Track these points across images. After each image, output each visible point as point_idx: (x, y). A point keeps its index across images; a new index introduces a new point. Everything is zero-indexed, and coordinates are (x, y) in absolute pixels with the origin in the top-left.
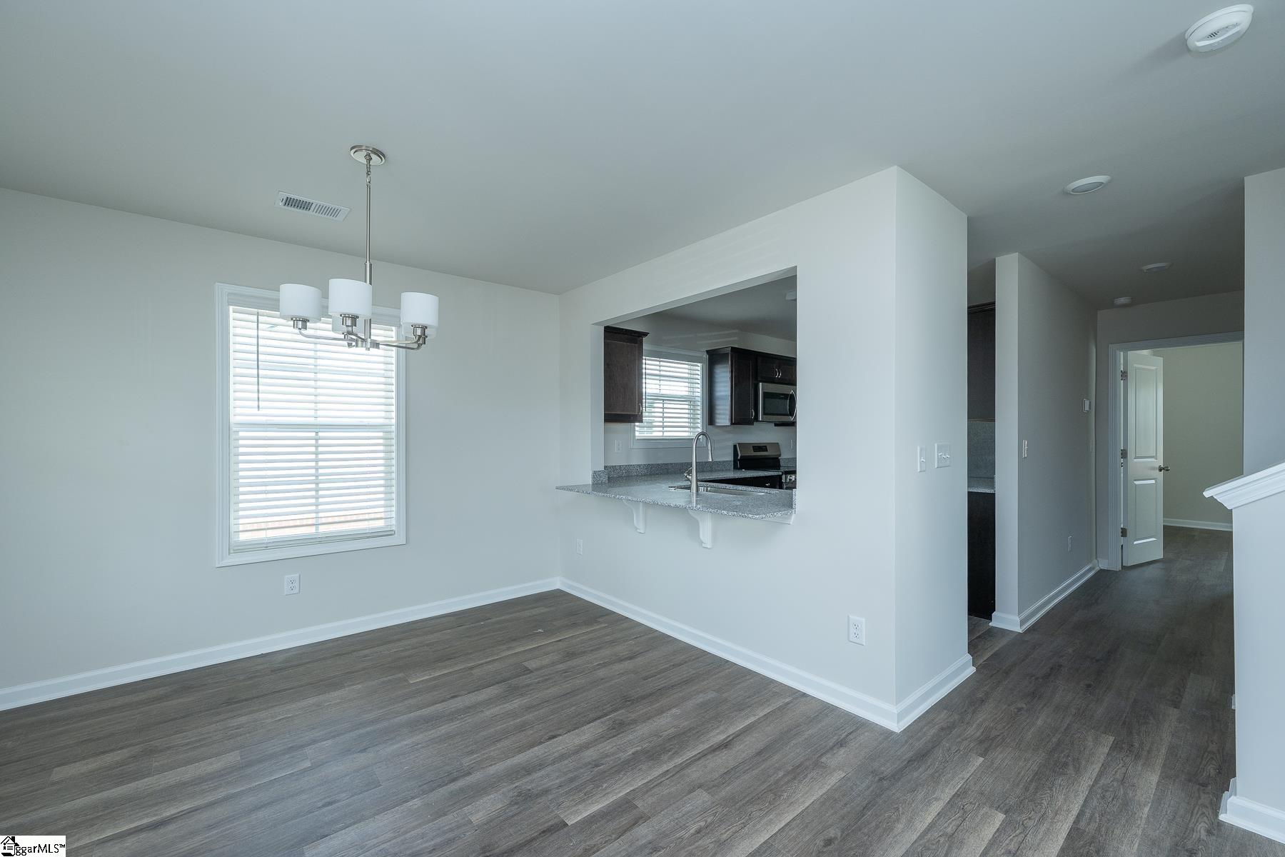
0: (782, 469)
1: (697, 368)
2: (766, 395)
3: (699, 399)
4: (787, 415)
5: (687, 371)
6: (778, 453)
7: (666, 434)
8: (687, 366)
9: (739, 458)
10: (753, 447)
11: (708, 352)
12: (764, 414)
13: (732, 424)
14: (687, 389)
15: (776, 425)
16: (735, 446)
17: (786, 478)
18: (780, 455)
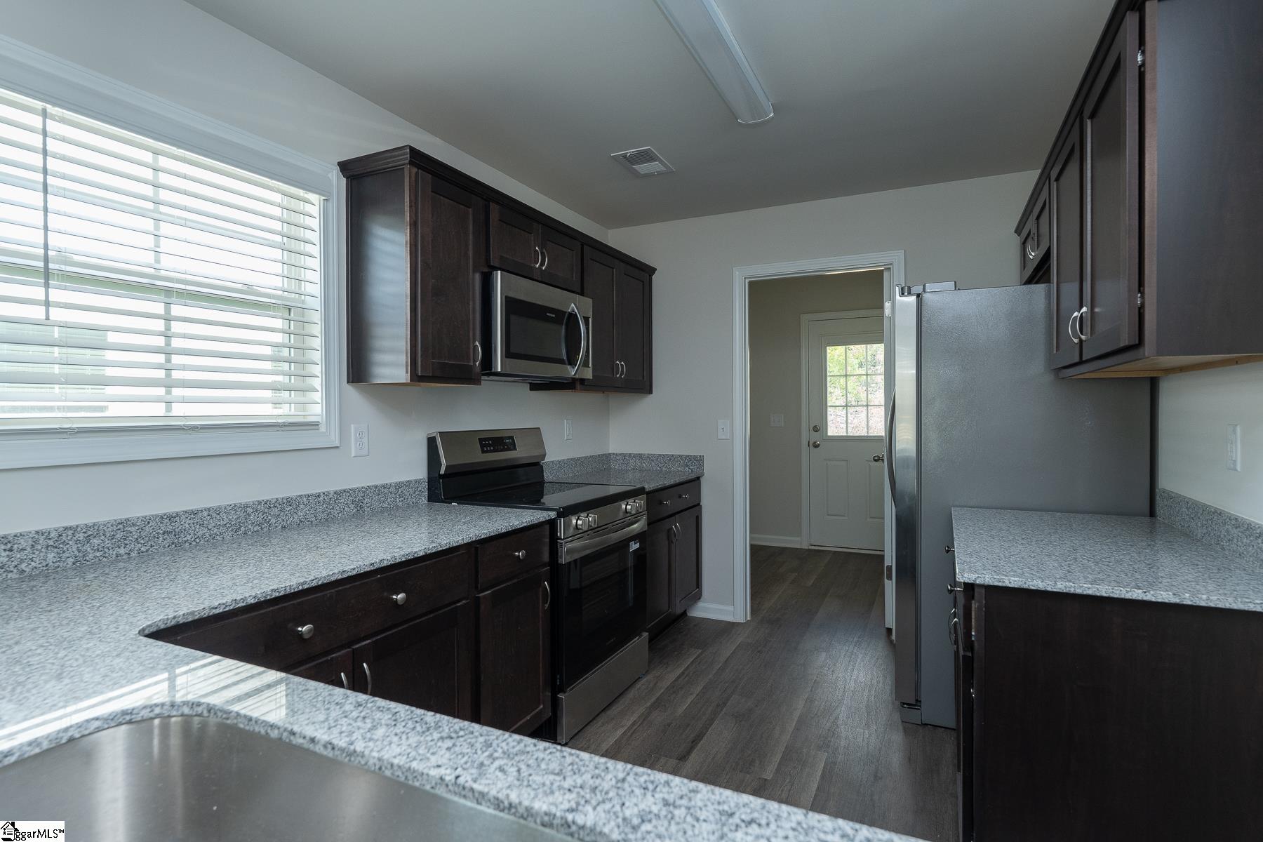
0: (555, 499)
1: (308, 208)
2: (512, 305)
3: (316, 303)
4: (561, 362)
5: (277, 212)
6: (536, 453)
7: (179, 410)
8: (277, 197)
9: (442, 472)
10: (481, 440)
11: (344, 167)
12: (508, 354)
13: (416, 377)
14: (278, 268)
15: (534, 387)
16: (431, 442)
17: (567, 525)
18: (544, 456)
